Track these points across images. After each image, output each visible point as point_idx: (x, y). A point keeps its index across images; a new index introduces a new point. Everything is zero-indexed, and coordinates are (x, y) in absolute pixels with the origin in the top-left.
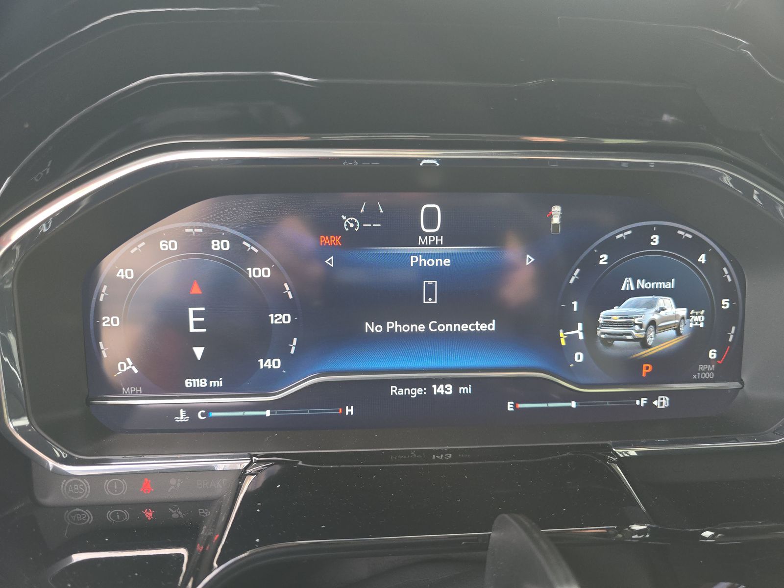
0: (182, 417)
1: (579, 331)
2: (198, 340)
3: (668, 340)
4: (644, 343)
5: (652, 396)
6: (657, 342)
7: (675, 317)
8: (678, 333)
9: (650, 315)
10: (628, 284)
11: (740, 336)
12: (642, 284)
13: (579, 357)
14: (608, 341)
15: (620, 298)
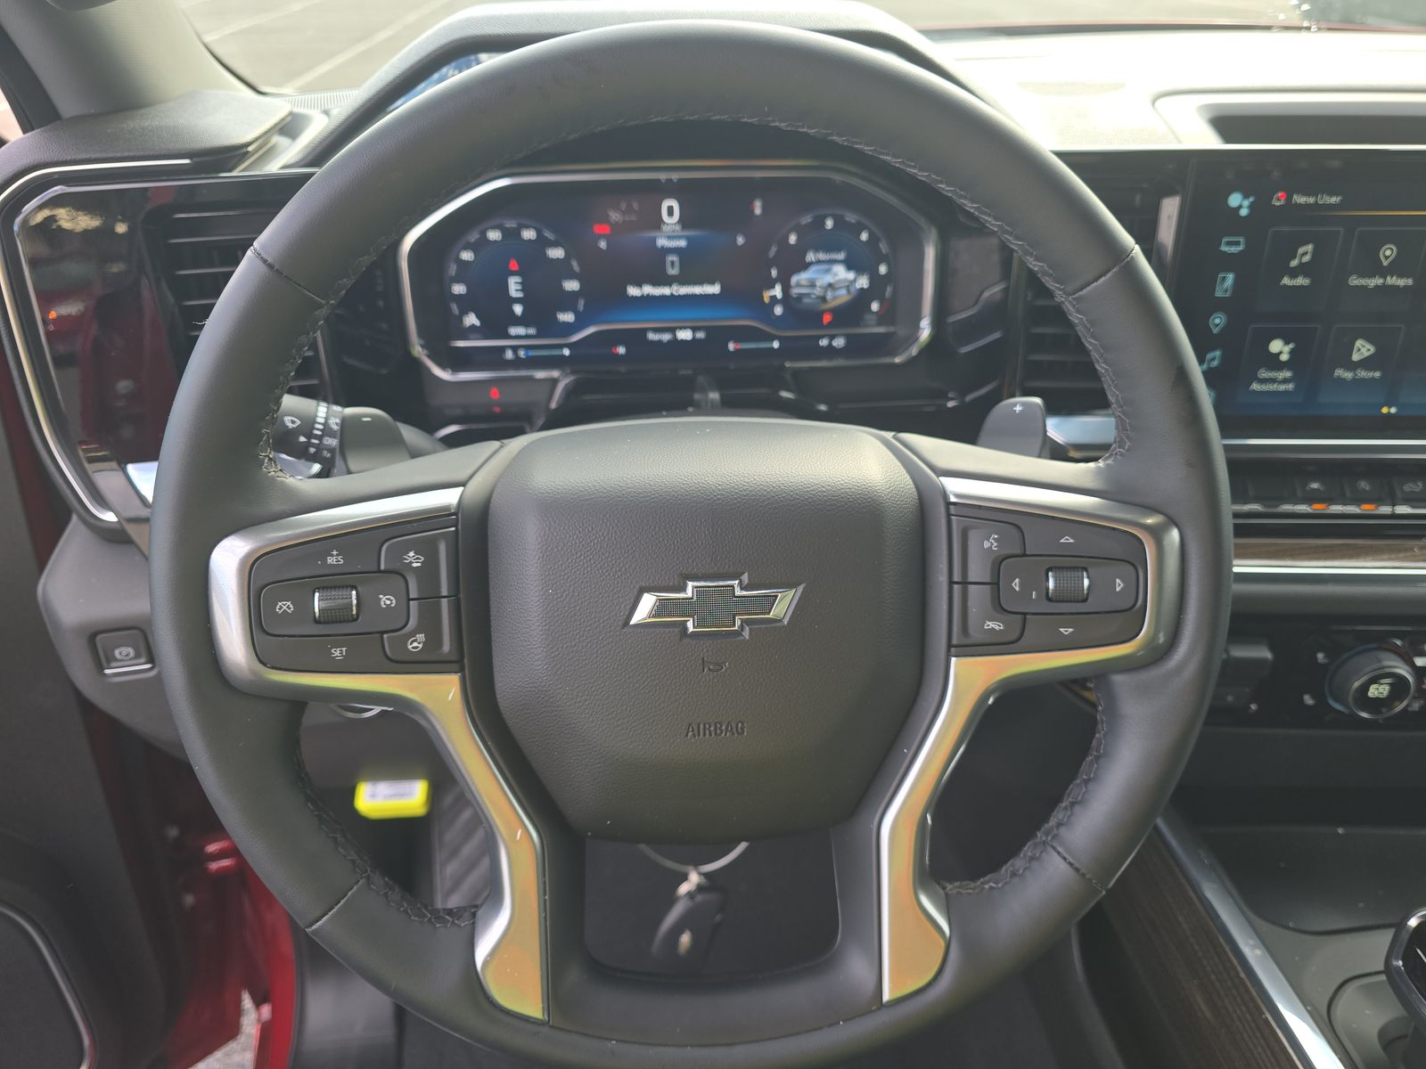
0: (509, 355)
1: (777, 291)
2: (517, 300)
3: (842, 297)
4: (824, 299)
5: (832, 337)
6: (835, 298)
7: (846, 280)
8: (849, 291)
9: (828, 279)
10: (810, 257)
11: (895, 292)
12: (822, 256)
13: (778, 310)
14: (801, 296)
15: (805, 266)
